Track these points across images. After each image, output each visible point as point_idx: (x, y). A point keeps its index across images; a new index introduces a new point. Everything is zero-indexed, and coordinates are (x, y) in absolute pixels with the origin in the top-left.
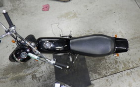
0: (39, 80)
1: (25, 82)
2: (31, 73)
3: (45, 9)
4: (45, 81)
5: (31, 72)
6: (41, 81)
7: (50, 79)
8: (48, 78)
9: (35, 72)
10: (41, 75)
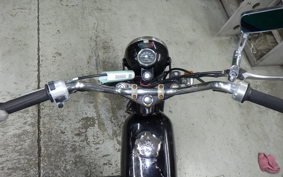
0: (78, 135)
1: (82, 101)
2: (99, 116)
3: (265, 161)
4: (74, 150)
5: (103, 116)
6: (76, 138)
7: (75, 163)
8: (80, 157)
9: (101, 125)
10: (91, 139)
